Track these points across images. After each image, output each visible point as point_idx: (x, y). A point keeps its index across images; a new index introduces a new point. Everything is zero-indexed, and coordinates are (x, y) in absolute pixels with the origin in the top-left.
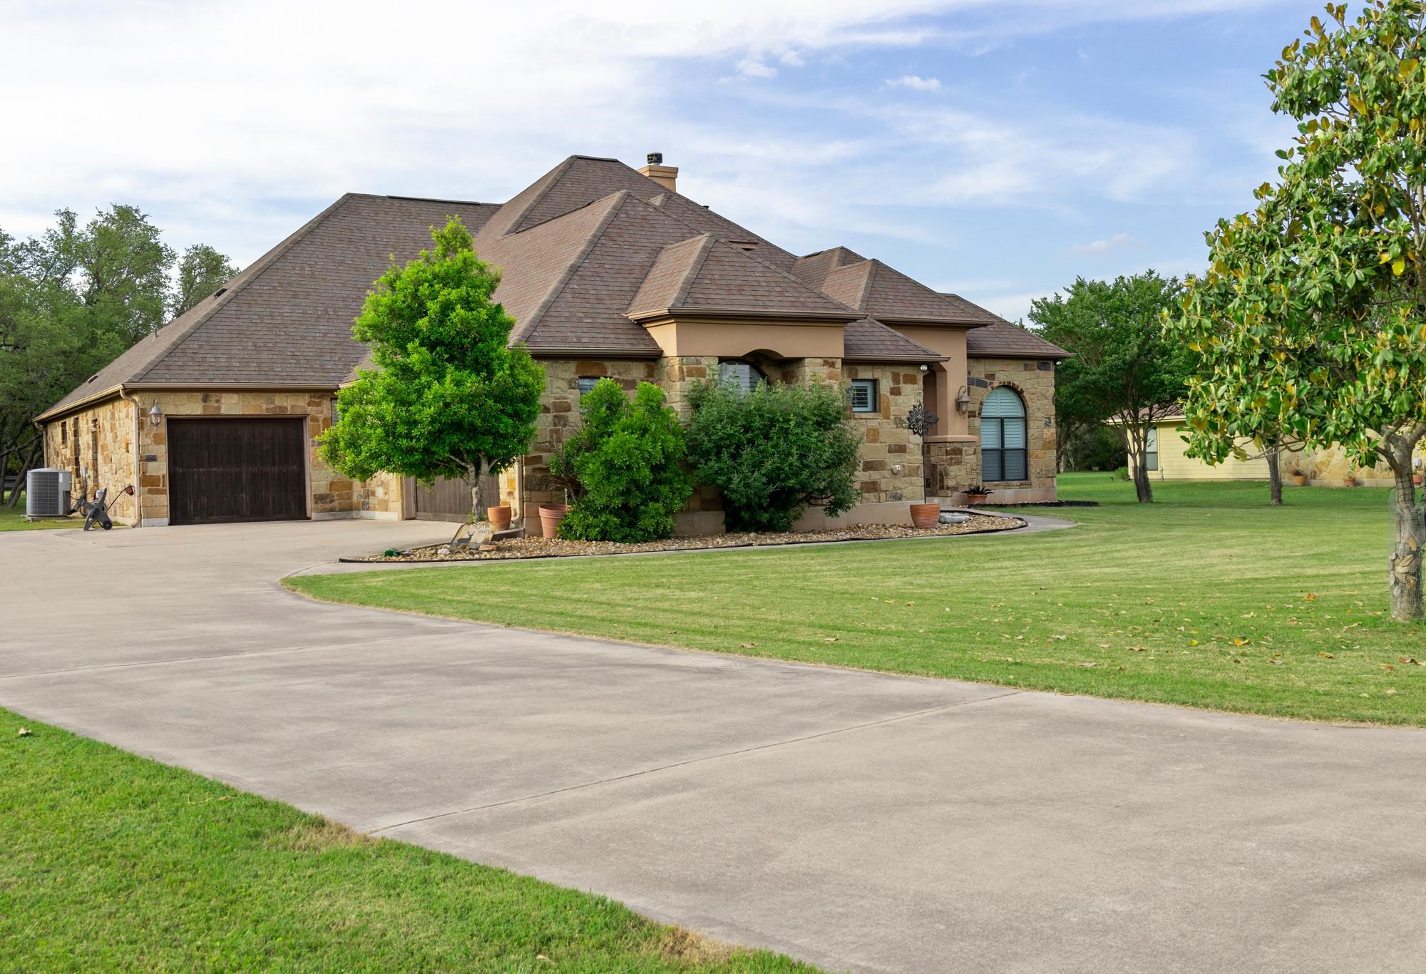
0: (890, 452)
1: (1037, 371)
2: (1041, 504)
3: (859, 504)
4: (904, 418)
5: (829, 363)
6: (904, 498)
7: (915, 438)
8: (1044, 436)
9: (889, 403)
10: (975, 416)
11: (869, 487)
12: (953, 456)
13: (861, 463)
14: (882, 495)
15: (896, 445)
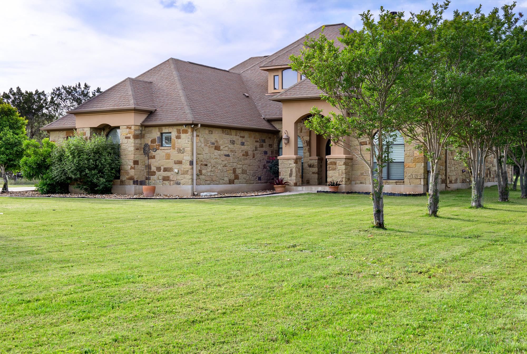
0: (175, 164)
2: (410, 195)
3: (162, 186)
4: (181, 149)
5: (129, 127)
6: (181, 184)
7: (186, 158)
8: (415, 155)
9: (175, 142)
10: (367, 144)
11: (166, 179)
12: (331, 166)
13: (162, 168)
14: (172, 182)
15: (177, 161)
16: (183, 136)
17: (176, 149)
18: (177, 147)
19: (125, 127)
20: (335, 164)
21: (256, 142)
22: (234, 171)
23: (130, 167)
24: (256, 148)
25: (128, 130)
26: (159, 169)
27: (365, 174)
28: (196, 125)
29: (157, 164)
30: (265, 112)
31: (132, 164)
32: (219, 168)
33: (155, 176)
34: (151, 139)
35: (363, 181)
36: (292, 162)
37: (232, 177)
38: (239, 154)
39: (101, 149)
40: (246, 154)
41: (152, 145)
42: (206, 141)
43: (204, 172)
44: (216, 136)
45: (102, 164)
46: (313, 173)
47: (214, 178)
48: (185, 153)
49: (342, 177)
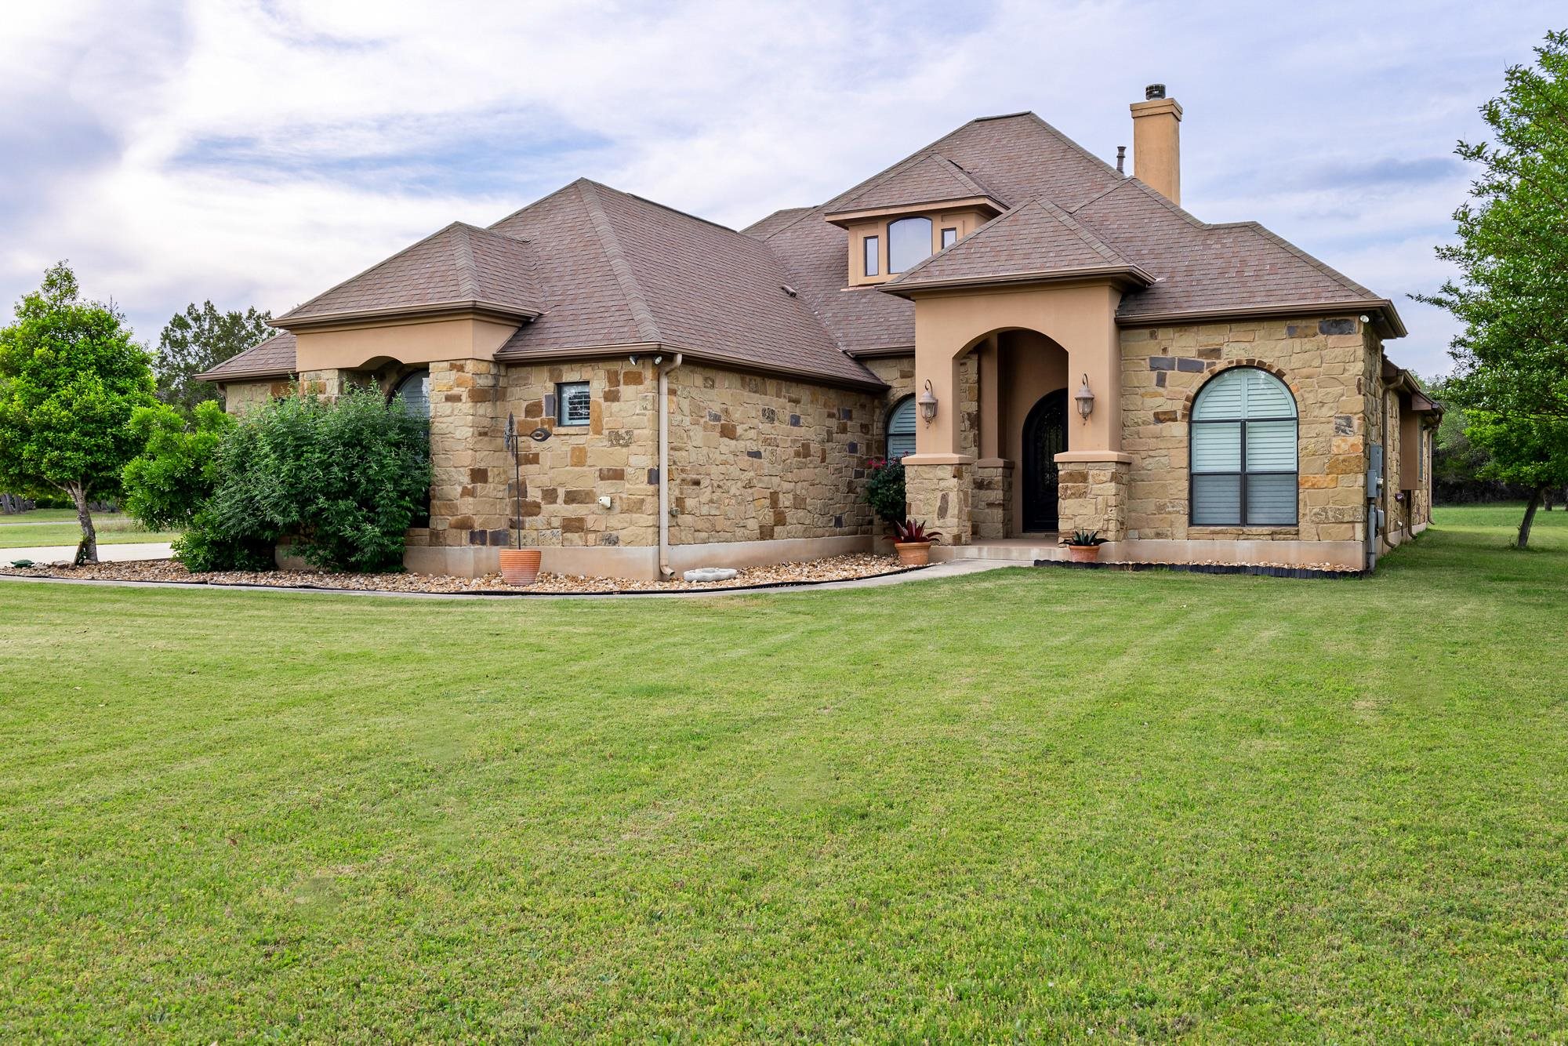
0: (602, 479)
1: (1321, 337)
3: (559, 546)
4: (622, 432)
5: (457, 366)
6: (621, 543)
7: (638, 460)
8: (1335, 450)
9: (601, 412)
10: (1175, 420)
11: (573, 525)
12: (1070, 485)
13: (561, 492)
14: (591, 537)
15: (609, 470)
16: (626, 391)
17: (606, 432)
18: (610, 426)
19: (446, 365)
20: (1084, 478)
21: (831, 416)
22: (774, 498)
23: (459, 489)
24: (830, 433)
25: (454, 374)
26: (550, 495)
27: (1171, 509)
28: (669, 357)
29: (546, 481)
30: (845, 335)
31: (466, 479)
32: (733, 491)
33: (540, 516)
34: (524, 405)
35: (1166, 529)
36: (948, 472)
37: (768, 517)
38: (787, 451)
39: (366, 433)
40: (804, 452)
41: (528, 422)
42: (697, 411)
43: (690, 503)
44: (726, 395)
45: (369, 480)
46: (990, 505)
47: (721, 523)
48: (633, 447)
49: (1106, 517)
